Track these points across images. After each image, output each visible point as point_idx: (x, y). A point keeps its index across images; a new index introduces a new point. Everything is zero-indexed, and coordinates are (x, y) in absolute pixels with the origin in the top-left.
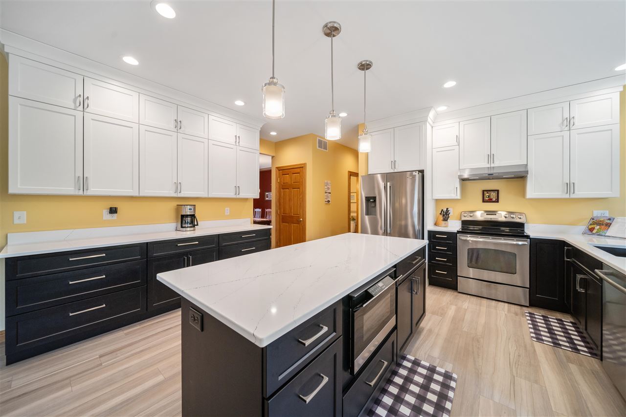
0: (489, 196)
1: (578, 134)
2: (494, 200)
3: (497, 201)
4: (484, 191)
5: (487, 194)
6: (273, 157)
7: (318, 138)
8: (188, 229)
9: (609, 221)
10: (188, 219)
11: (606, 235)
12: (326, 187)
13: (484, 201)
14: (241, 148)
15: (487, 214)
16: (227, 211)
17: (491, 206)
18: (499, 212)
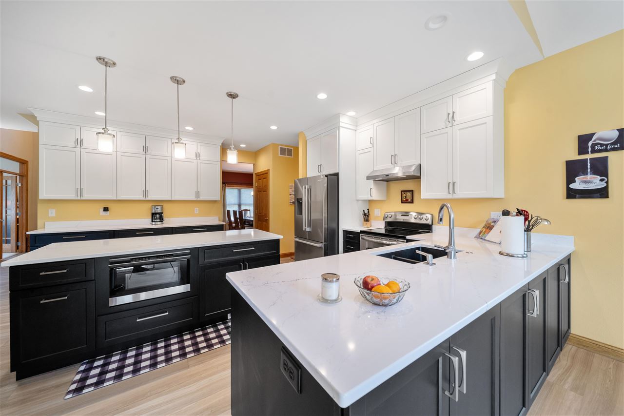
0: (406, 197)
1: (459, 130)
2: (410, 200)
3: (412, 202)
4: (402, 191)
5: (404, 195)
6: (254, 164)
7: (280, 147)
8: (158, 223)
9: (492, 224)
10: (157, 216)
11: (486, 239)
12: (290, 190)
13: (403, 202)
14: (201, 161)
15: (402, 215)
16: (197, 210)
17: (406, 207)
18: (411, 213)
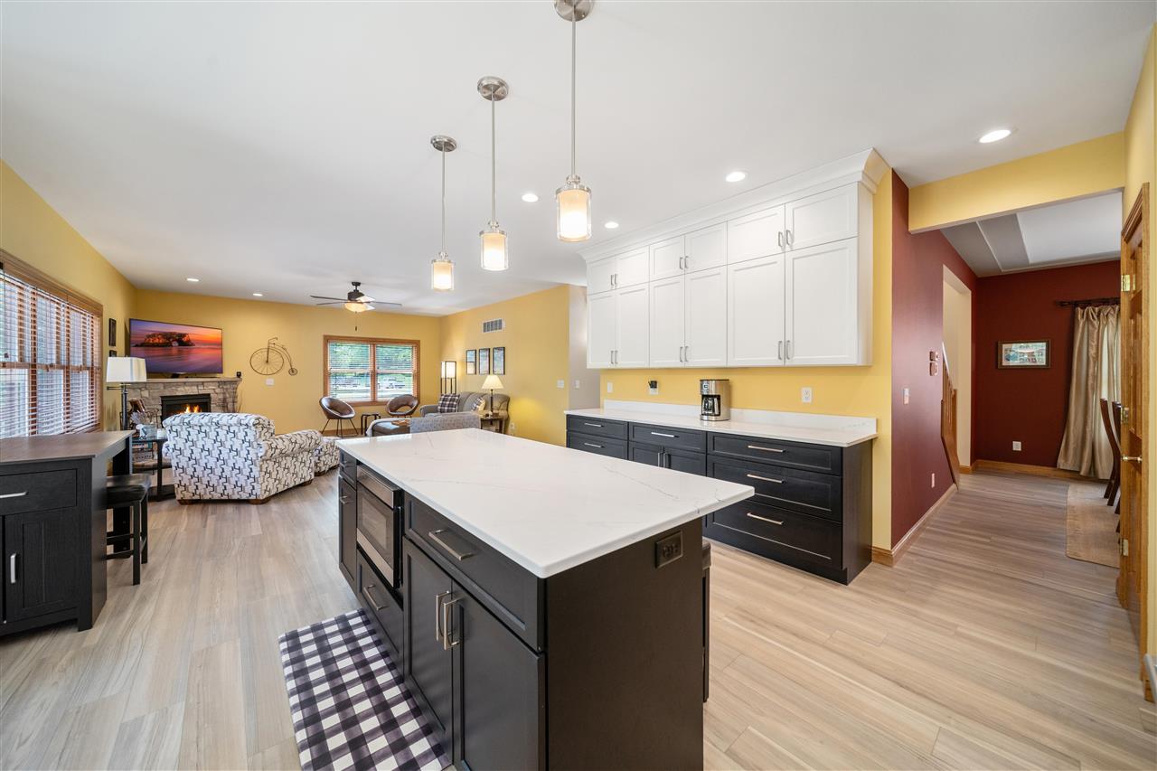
10: (713, 403)
16: (806, 394)
